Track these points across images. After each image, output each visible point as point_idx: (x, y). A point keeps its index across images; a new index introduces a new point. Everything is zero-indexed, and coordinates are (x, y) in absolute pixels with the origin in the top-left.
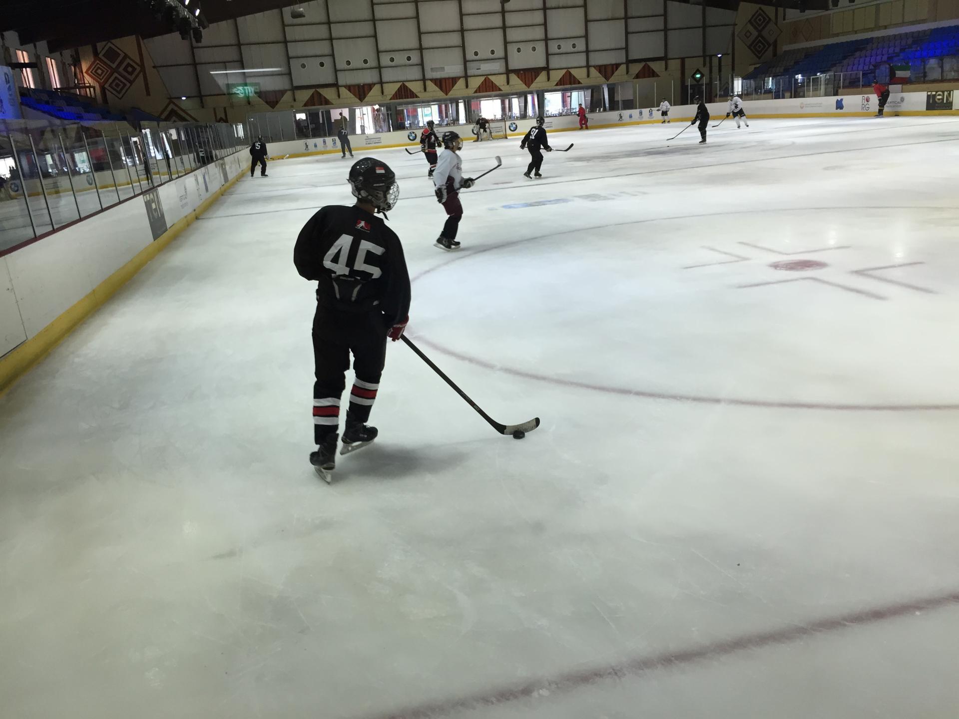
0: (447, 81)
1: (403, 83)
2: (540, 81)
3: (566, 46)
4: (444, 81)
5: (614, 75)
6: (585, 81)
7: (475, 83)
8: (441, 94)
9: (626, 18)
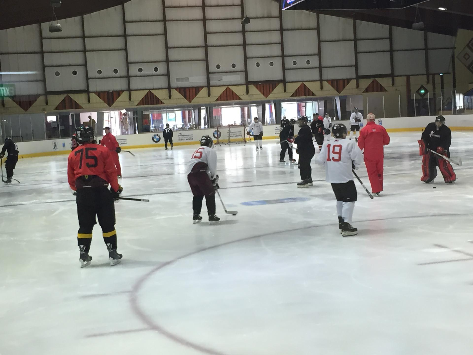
0: (191, 90)
1: (150, 92)
2: (278, 91)
3: (302, 62)
4: (187, 90)
5: (345, 89)
6: (319, 93)
7: (217, 92)
8: (185, 102)
9: (356, 40)
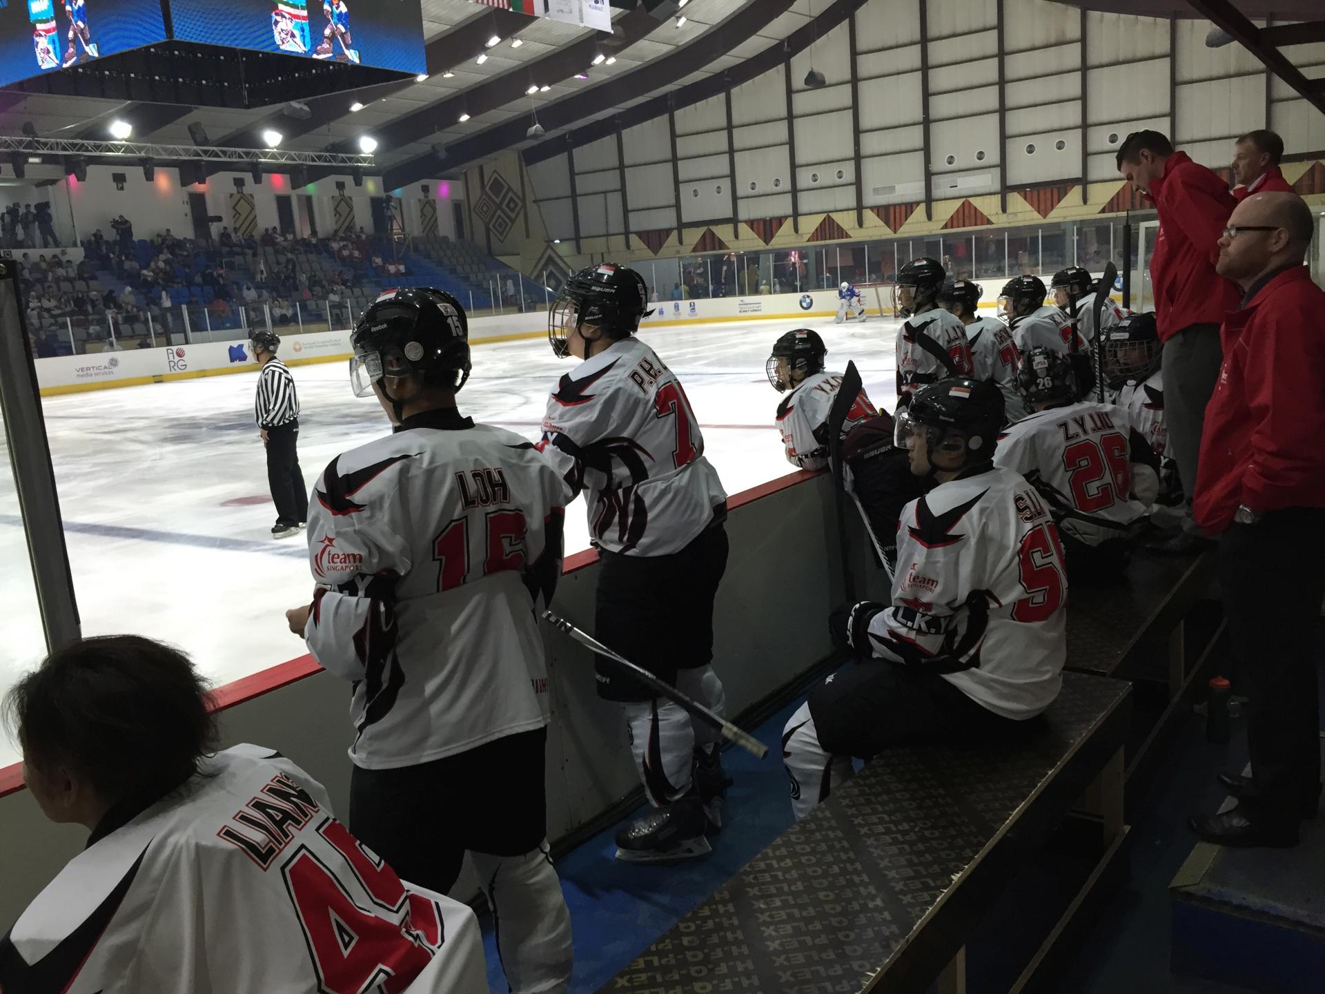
0: (897, 210)
1: (829, 216)
2: (1070, 204)
4: (891, 209)
7: (945, 211)
8: (885, 232)
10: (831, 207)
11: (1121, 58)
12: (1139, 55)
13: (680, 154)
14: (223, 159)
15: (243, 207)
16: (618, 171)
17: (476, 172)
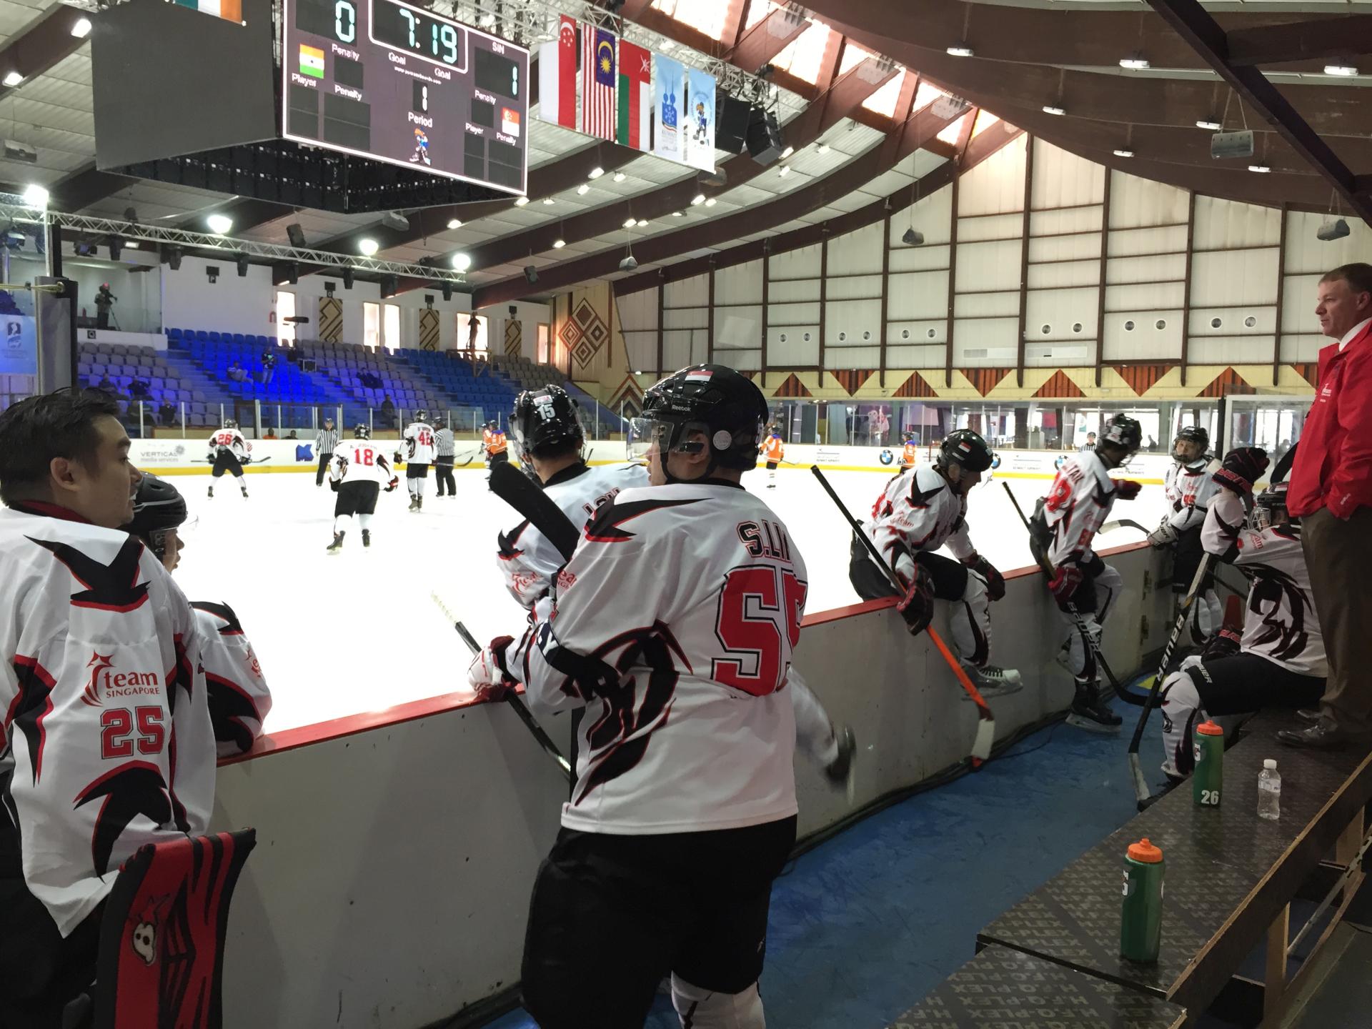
0: (988, 374)
1: (917, 373)
2: (1167, 385)
3: (1233, 322)
4: (982, 373)
8: (973, 395)
10: (920, 365)
11: (1229, 245)
12: (1248, 242)
13: (771, 298)
14: (317, 262)
15: (331, 312)
16: (707, 310)
17: (566, 298)
